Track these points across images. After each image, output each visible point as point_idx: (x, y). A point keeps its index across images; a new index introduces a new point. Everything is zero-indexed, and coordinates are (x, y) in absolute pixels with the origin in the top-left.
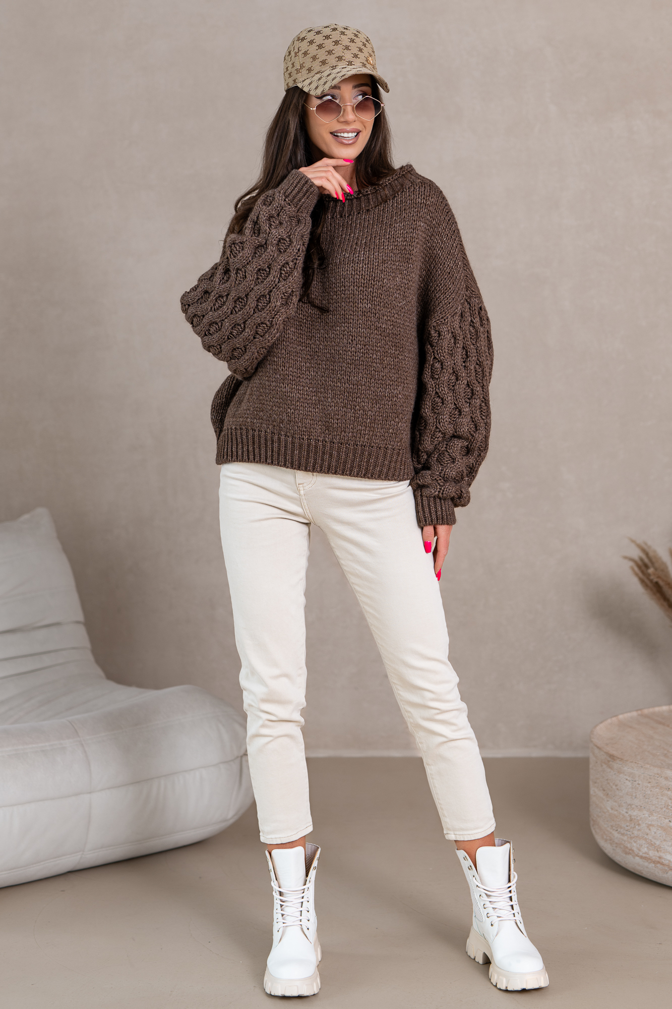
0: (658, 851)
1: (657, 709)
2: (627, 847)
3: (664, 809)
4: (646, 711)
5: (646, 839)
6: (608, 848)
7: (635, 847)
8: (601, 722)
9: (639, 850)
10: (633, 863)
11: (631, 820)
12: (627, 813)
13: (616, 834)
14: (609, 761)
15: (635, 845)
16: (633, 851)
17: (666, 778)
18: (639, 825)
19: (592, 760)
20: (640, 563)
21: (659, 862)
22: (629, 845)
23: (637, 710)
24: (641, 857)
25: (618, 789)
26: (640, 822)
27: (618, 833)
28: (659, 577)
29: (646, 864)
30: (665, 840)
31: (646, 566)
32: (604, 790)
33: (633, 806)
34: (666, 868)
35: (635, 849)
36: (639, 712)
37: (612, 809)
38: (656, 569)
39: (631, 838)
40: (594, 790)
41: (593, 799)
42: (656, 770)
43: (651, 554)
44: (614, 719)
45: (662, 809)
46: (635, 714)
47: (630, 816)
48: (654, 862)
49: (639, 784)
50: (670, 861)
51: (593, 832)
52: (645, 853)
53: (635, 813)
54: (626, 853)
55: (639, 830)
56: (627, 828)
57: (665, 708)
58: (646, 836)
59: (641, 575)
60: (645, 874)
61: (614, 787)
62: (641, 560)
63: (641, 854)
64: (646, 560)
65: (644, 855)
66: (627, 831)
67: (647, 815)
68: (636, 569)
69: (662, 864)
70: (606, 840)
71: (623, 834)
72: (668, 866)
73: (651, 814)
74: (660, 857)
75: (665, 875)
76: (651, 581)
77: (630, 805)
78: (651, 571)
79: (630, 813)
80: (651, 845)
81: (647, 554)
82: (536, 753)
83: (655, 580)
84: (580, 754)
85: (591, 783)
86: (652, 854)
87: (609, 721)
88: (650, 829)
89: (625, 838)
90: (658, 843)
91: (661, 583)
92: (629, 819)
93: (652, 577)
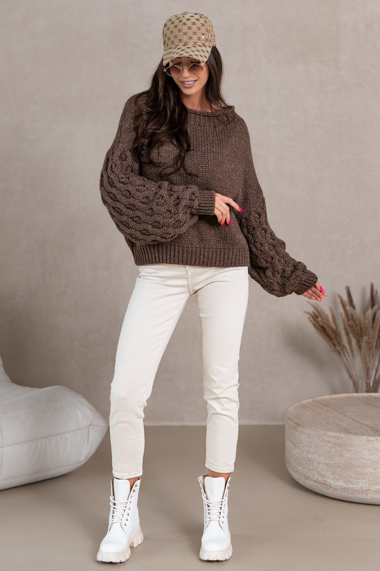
0: (324, 478)
1: (323, 397)
2: (306, 476)
3: (327, 454)
4: (317, 399)
5: (317, 471)
6: (296, 476)
7: (311, 475)
8: (292, 405)
9: (313, 477)
10: (309, 484)
11: (308, 460)
12: (306, 456)
13: (300, 468)
14: (296, 427)
15: (311, 474)
16: (310, 477)
17: (328, 436)
18: (313, 463)
19: (287, 426)
20: (313, 315)
21: (324, 484)
22: (307, 474)
23: (312, 398)
24: (314, 481)
25: (301, 443)
26: (314, 461)
27: (301, 467)
28: (324, 323)
29: (317, 485)
30: (327, 471)
31: (317, 317)
32: (293, 443)
33: (310, 452)
34: (328, 487)
35: (311, 476)
36: (313, 399)
37: (298, 454)
38: (322, 318)
39: (309, 470)
40: (288, 444)
41: (287, 448)
42: (323, 432)
43: (319, 310)
44: (299, 403)
45: (326, 453)
46: (310, 400)
47: (308, 458)
48: (322, 484)
49: (313, 440)
50: (330, 483)
51: (287, 467)
52: (317, 479)
53: (311, 456)
54: (306, 479)
55: (313, 466)
56: (306, 465)
57: (327, 397)
58: (317, 469)
59: (314, 322)
60: (317, 490)
61: (299, 441)
62: (314, 313)
63: (314, 479)
64: (317, 314)
65: (316, 480)
66: (306, 466)
67: (317, 457)
68: (311, 318)
69: (326, 485)
70: (295, 472)
71: (304, 468)
72: (329, 486)
73: (320, 456)
74: (325, 481)
75: (328, 491)
76: (320, 325)
77: (308, 451)
78: (319, 319)
79: (308, 456)
80: (320, 474)
81: (317, 310)
82: (255, 423)
83: (322, 325)
84: (280, 423)
85: (286, 439)
86: (320, 479)
87: (296, 404)
88: (319, 465)
89: (305, 470)
90: (323, 473)
91: (325, 326)
92: (307, 459)
93: (320, 323)
